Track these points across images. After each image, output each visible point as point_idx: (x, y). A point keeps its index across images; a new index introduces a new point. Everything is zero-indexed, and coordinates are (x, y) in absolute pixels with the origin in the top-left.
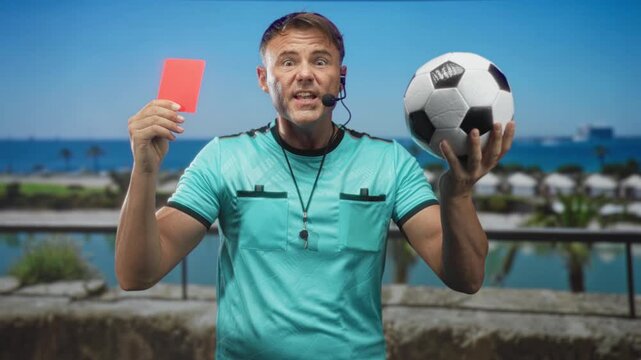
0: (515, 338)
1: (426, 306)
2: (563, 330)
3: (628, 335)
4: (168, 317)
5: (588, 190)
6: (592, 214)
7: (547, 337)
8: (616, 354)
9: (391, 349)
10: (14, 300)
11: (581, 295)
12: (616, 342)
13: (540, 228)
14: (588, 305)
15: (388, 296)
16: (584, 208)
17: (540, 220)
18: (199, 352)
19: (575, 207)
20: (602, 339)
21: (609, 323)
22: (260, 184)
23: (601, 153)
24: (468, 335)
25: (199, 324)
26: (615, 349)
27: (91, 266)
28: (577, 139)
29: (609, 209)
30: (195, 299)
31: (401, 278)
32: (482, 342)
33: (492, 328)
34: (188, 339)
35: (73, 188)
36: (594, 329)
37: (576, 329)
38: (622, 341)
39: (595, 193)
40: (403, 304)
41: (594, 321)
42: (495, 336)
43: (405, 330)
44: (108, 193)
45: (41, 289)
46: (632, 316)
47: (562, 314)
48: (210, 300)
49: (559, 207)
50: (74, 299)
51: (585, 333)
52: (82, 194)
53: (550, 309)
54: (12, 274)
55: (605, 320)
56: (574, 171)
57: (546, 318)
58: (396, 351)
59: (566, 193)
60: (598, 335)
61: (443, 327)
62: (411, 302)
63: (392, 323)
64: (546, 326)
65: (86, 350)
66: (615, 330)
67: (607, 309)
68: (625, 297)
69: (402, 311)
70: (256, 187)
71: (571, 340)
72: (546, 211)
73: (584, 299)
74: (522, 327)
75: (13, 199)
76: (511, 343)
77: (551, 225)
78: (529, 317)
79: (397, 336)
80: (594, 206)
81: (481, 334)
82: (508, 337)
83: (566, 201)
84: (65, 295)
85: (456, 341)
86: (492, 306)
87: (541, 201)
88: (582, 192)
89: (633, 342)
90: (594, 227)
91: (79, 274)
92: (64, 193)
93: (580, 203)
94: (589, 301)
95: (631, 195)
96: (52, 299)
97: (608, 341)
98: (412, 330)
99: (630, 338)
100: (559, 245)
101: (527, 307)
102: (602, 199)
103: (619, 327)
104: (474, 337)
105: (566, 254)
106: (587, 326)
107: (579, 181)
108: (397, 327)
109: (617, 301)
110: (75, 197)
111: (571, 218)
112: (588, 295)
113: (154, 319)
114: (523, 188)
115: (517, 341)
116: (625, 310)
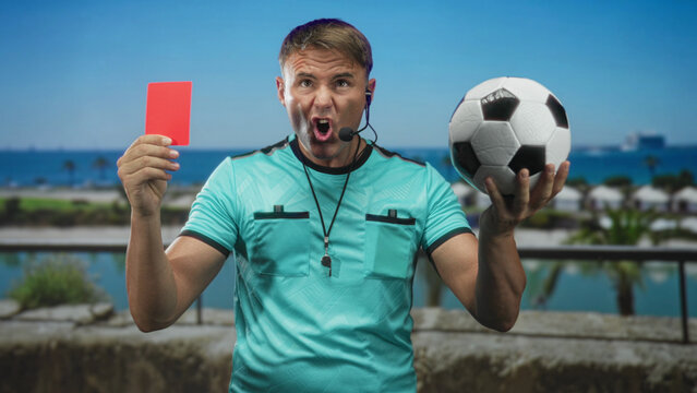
0: (559, 365)
1: (463, 331)
2: (610, 356)
3: (681, 362)
4: (181, 344)
5: (638, 203)
6: (641, 230)
7: (593, 365)
8: (668, 383)
9: (424, 378)
10: (15, 325)
11: (629, 319)
12: (668, 370)
13: (586, 246)
14: (638, 330)
15: (421, 319)
16: (634, 223)
17: (585, 236)
18: (215, 382)
19: (624, 222)
20: (653, 367)
21: (661, 349)
22: (280, 204)
23: (652, 163)
24: (507, 362)
25: (215, 351)
26: (667, 377)
27: (98, 288)
28: (626, 148)
29: (660, 225)
30: (211, 324)
31: (435, 301)
32: (523, 370)
33: (534, 355)
34: (203, 367)
35: (77, 203)
36: (644, 356)
37: (625, 355)
38: (675, 368)
39: (645, 207)
40: (437, 329)
41: (644, 346)
42: (536, 363)
43: (439, 357)
44: (116, 208)
45: (43, 313)
46: (686, 341)
47: (610, 340)
48: (227, 325)
49: (606, 223)
50: (79, 324)
51: (635, 361)
52: (87, 209)
53: (596, 334)
54: (13, 297)
55: (656, 346)
56: (622, 183)
57: (591, 344)
58: (429, 380)
59: (615, 207)
60: (649, 362)
61: (480, 354)
62: (446, 327)
63: (425, 350)
64: (592, 353)
65: (92, 380)
66: (667, 356)
67: (658, 333)
68: (677, 321)
69: (436, 336)
70: (275, 207)
71: (619, 368)
72: (592, 227)
73: (633, 323)
74: (566, 353)
75: (12, 215)
76: (554, 371)
77: (597, 242)
78: (573, 343)
79: (430, 364)
80: (644, 221)
81: (521, 362)
82: (551, 365)
83: (614, 216)
84: (69, 320)
85: (495, 369)
86: (534, 331)
87: (587, 215)
88: (631, 206)
89: (687, 370)
90: (645, 244)
91: (85, 297)
92: (68, 208)
93: (629, 218)
94: (639, 325)
95: (685, 209)
96: (56, 324)
97: (659, 368)
98: (446, 357)
99: (684, 366)
100: (607, 264)
101: (573, 332)
102: (653, 213)
103: (672, 354)
104: (514, 365)
105: (614, 274)
106: (637, 352)
107: (628, 193)
108: (429, 354)
109: (669, 325)
110: (80, 213)
111: (620, 235)
112: (638, 319)
113: (166, 346)
114: (568, 202)
115: (560, 370)
116: (678, 334)
